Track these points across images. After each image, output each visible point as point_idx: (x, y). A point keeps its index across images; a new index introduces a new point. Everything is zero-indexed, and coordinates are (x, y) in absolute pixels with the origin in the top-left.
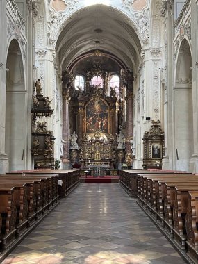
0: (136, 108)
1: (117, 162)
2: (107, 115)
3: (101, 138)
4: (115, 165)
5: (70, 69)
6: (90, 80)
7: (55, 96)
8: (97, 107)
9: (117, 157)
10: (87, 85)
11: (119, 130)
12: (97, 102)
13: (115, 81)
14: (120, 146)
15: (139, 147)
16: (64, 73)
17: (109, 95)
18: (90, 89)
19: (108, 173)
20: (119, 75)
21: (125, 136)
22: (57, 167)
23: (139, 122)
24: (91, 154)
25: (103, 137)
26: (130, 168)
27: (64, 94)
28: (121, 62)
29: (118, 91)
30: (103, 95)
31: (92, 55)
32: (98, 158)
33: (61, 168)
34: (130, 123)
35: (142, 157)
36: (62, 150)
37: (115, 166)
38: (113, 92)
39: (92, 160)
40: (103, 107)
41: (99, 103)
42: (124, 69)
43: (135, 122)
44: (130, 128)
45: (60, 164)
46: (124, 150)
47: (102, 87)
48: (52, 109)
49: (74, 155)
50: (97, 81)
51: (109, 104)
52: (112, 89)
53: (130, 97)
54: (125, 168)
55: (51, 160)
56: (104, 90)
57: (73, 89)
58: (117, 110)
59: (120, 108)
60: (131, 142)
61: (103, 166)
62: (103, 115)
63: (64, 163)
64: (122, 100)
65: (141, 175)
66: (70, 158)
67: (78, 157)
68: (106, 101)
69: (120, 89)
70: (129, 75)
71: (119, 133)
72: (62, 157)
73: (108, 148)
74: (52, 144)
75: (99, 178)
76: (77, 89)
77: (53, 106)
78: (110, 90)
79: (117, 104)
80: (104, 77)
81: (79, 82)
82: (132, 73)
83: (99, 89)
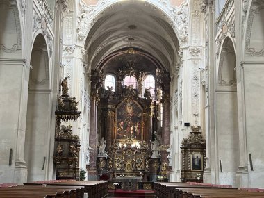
0: (173, 112)
1: (151, 174)
2: (140, 119)
3: (133, 146)
4: (148, 177)
5: (100, 68)
6: (122, 80)
7: (83, 98)
8: (129, 110)
9: (151, 169)
10: (119, 85)
11: (154, 136)
12: (129, 104)
13: (149, 82)
14: (154, 155)
15: (176, 156)
16: (93, 72)
17: (143, 97)
18: (121, 91)
19: (141, 186)
20: (154, 74)
21: (160, 143)
22: (83, 178)
23: (176, 128)
24: (121, 163)
25: (136, 144)
26: (166, 180)
27: (92, 95)
28: (156, 61)
29: (152, 93)
30: (136, 97)
31: (125, 52)
32: (129, 169)
33: (86, 179)
34: (166, 129)
35: (180, 169)
36: (89, 159)
37: (149, 179)
38: (147, 94)
39: (123, 171)
40: (136, 110)
41: (131, 105)
42: (160, 69)
43: (172, 128)
44: (166, 135)
45: (86, 175)
46: (159, 159)
47: (135, 88)
48: (79, 110)
49: (102, 164)
50: (129, 81)
51: (143, 107)
52: (146, 90)
53: (167, 100)
54: (161, 181)
55: (76, 169)
56: (138, 91)
57: (102, 89)
58: (152, 113)
59: (155, 111)
60: (168, 150)
61: (135, 177)
62: (136, 119)
63: (90, 174)
64: (157, 102)
65: (180, 189)
66: (98, 168)
67: (106, 167)
68: (140, 104)
69: (155, 91)
70: (166, 75)
71: (153, 140)
72: (88, 166)
73: (141, 157)
74: (78, 150)
75: (130, 191)
76: (107, 89)
77: (80, 108)
78: (144, 91)
79: (152, 107)
80: (137, 77)
81: (109, 82)
82: (168, 73)
83: (132, 90)
